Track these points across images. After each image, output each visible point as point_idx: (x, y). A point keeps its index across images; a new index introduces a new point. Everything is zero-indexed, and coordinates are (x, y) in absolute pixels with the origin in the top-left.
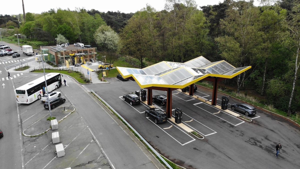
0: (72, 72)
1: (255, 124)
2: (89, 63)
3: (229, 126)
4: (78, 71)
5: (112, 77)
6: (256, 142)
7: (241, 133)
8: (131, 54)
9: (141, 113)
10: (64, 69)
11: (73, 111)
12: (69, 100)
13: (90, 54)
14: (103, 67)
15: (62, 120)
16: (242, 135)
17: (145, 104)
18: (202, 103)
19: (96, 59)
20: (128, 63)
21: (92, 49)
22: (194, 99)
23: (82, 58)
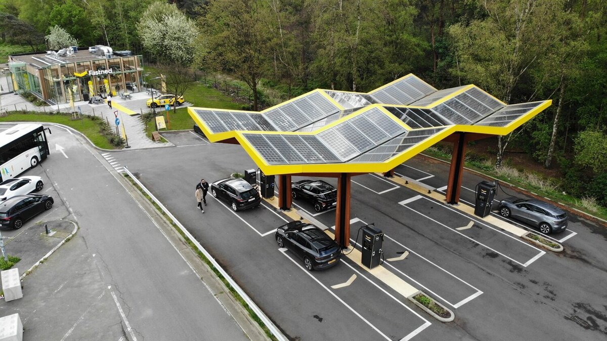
0: (80, 119)
1: (572, 257)
2: (125, 94)
3: (510, 267)
4: (96, 115)
5: (181, 128)
6: (594, 317)
7: (546, 289)
8: (228, 69)
9: (263, 235)
10: (61, 112)
11: (71, 235)
12: (65, 199)
13: (127, 72)
14: (159, 104)
15: (36, 267)
16: (551, 295)
17: (272, 207)
18: (419, 197)
19: (141, 84)
20: (221, 93)
21: (132, 58)
22: (398, 187)
23: (105, 81)
